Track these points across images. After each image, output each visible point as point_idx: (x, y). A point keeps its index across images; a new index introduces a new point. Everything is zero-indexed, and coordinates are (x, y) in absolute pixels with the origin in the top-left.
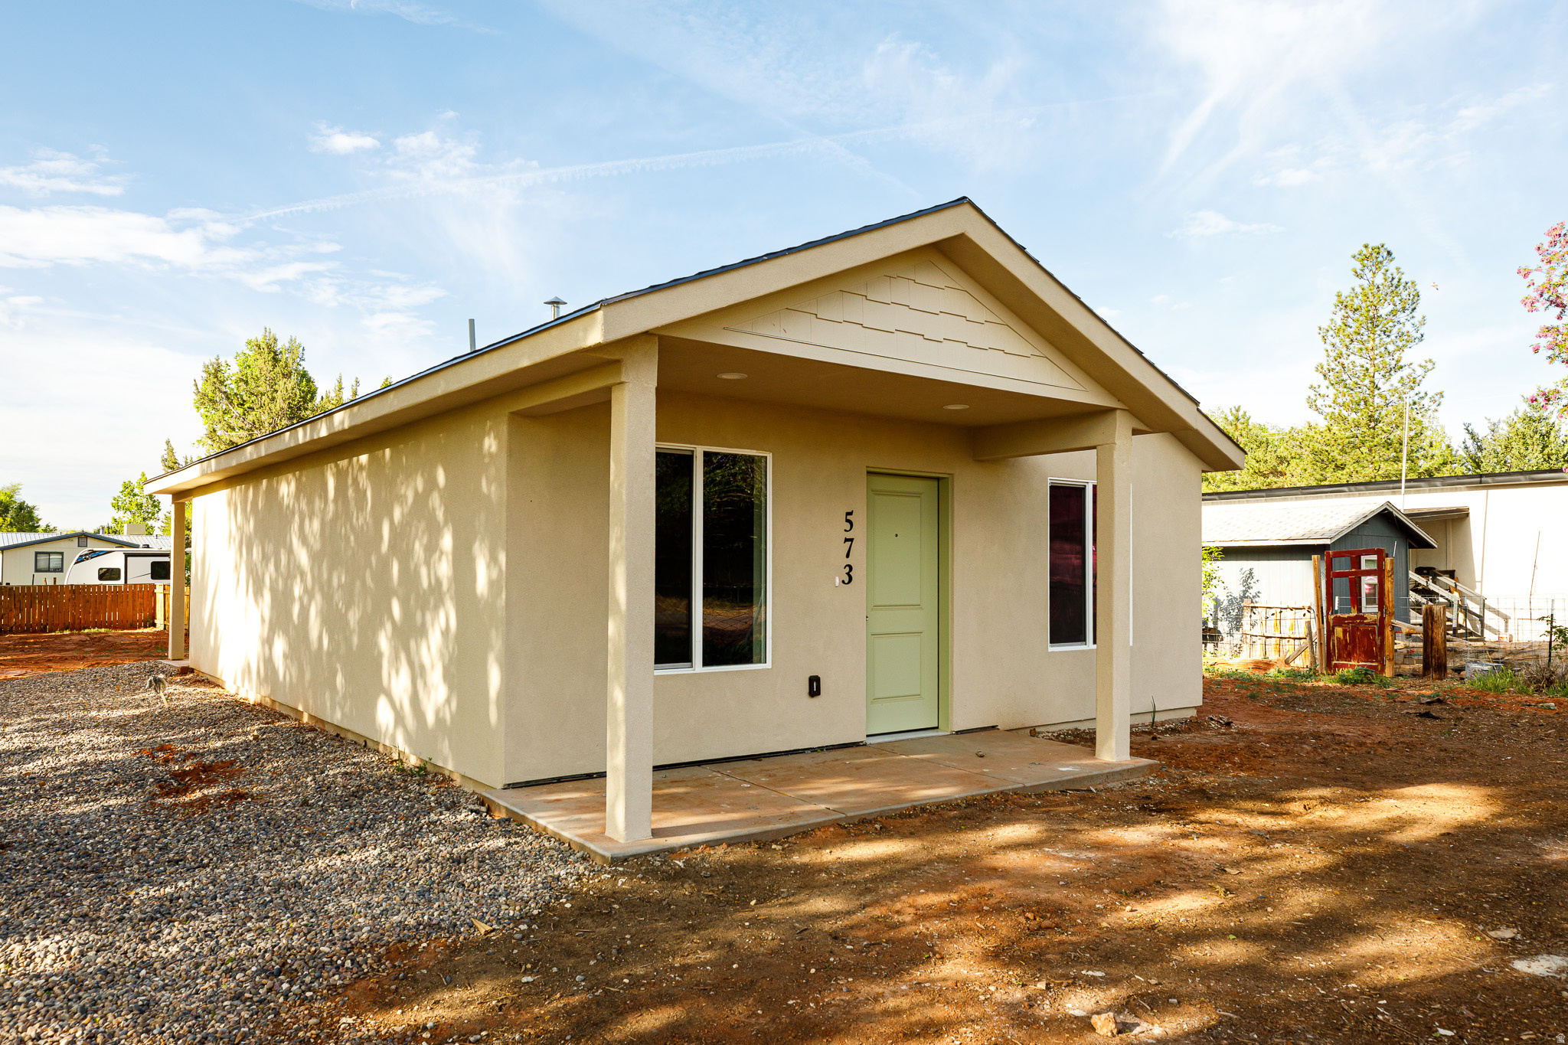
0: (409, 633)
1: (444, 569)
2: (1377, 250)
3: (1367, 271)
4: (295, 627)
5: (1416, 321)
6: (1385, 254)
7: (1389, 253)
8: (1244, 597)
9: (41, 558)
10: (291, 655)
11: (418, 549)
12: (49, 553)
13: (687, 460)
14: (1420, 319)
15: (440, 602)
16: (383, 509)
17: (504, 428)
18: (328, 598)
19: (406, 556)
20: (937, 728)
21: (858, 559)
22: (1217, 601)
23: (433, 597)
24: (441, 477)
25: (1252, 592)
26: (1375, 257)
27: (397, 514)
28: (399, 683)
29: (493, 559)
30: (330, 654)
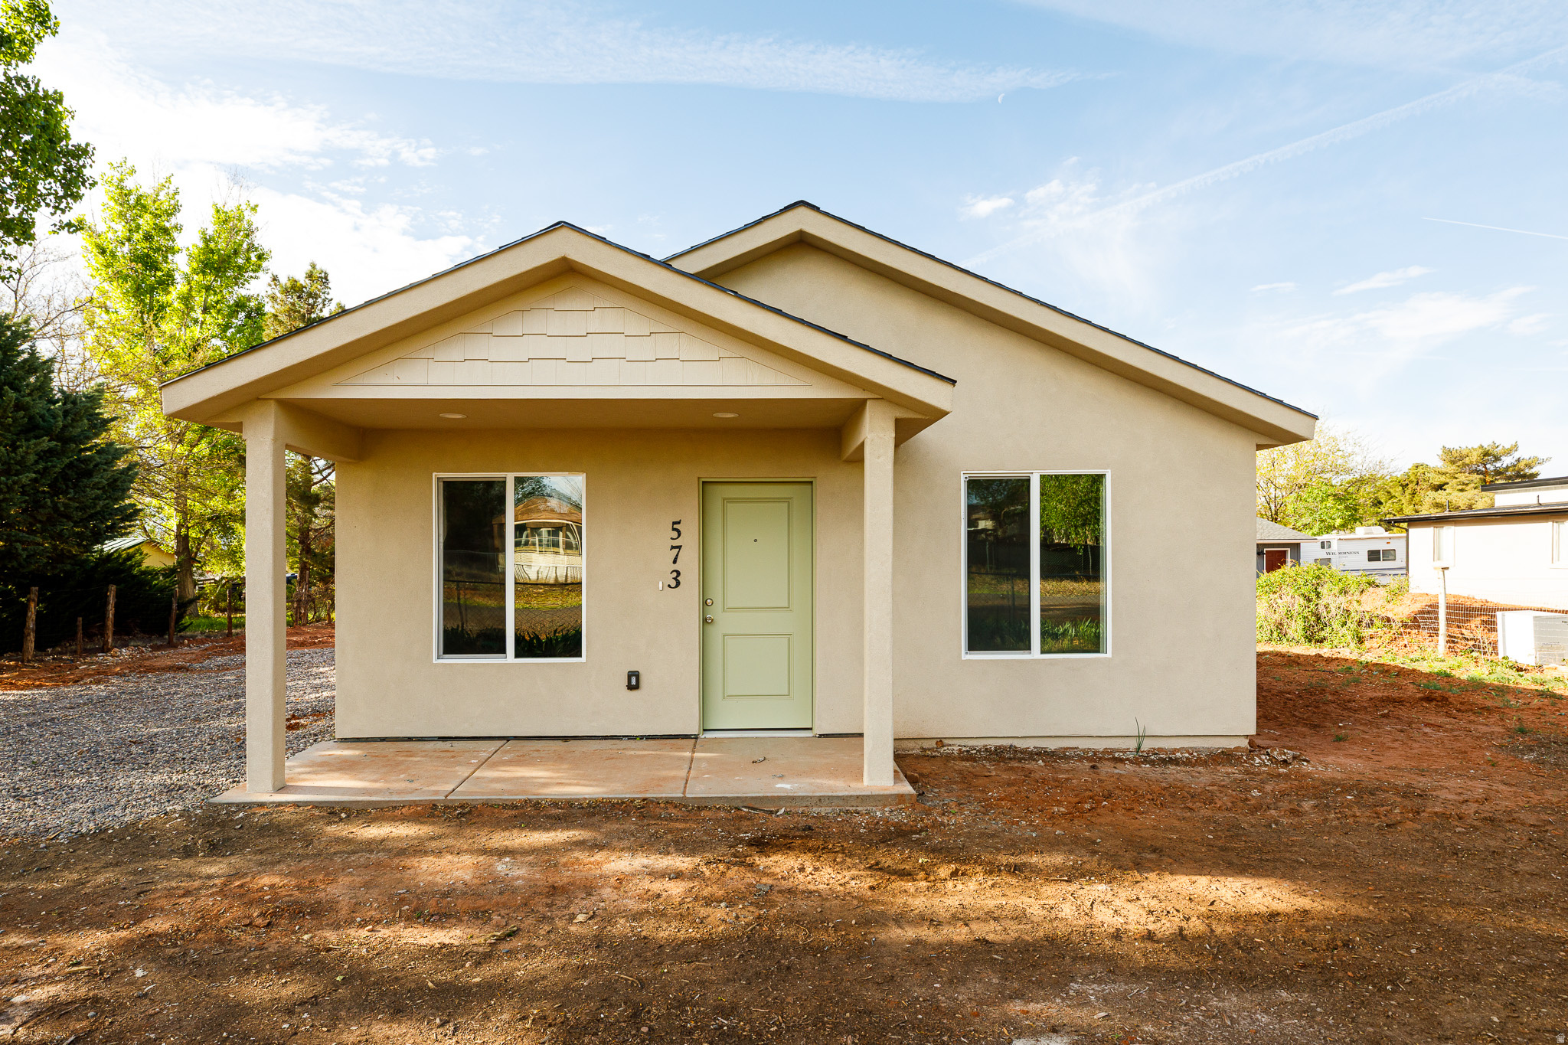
20: (811, 729)
21: (689, 565)
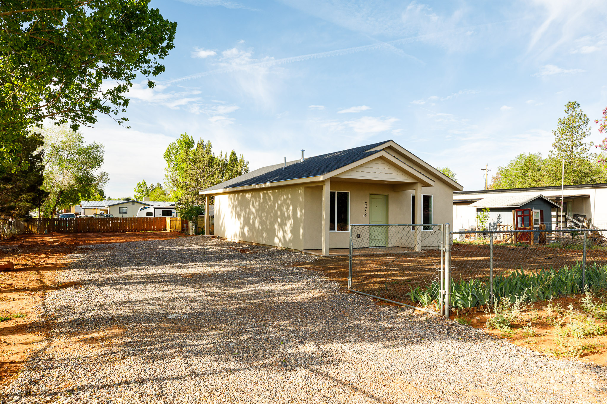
0: (282, 225)
1: (291, 213)
2: (574, 103)
3: (569, 111)
4: (251, 225)
5: (588, 128)
6: (577, 105)
7: (578, 105)
8: (498, 222)
9: (121, 209)
10: (250, 230)
11: (284, 209)
12: (123, 207)
13: (334, 193)
14: (589, 127)
15: (290, 219)
16: (276, 201)
17: (303, 189)
18: (261, 218)
19: (281, 211)
20: (386, 246)
21: (368, 211)
22: (490, 224)
23: (289, 218)
24: (290, 196)
25: (500, 221)
26: (573, 105)
27: (279, 202)
28: (280, 234)
29: (301, 211)
30: (261, 230)
